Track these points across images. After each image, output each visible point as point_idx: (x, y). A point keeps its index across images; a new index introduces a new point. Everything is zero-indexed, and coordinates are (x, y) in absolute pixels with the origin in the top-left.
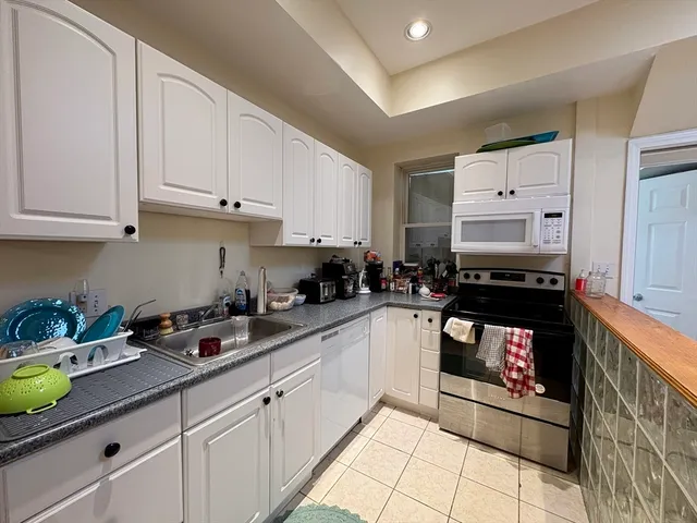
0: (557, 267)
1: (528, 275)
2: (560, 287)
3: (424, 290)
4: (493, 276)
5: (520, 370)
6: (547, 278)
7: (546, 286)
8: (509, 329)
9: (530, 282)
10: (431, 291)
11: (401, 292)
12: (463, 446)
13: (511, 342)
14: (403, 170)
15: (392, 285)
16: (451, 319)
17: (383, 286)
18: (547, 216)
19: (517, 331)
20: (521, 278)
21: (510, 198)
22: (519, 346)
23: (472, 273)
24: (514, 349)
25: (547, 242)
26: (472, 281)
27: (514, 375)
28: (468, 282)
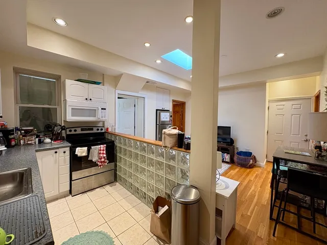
0: (100, 124)
1: (94, 128)
2: (103, 131)
4: (82, 130)
5: (104, 157)
6: (100, 128)
7: (99, 131)
8: (99, 146)
9: (95, 131)
11: (31, 144)
13: (100, 150)
15: (22, 142)
16: (77, 149)
17: (13, 143)
18: (102, 109)
19: (102, 146)
20: (92, 129)
21: (89, 102)
22: (103, 150)
23: (73, 129)
24: (102, 152)
25: (102, 117)
26: (73, 132)
27: (103, 160)
28: (71, 133)
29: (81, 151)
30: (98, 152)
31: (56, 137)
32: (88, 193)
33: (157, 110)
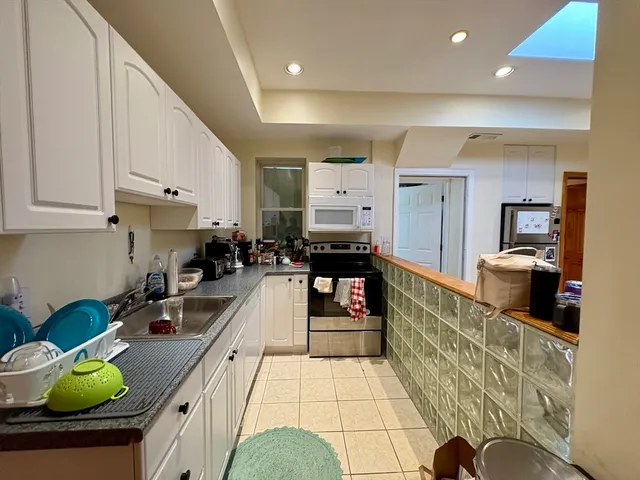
0: (364, 239)
1: (352, 245)
2: (368, 251)
3: (286, 260)
4: (333, 247)
5: (360, 302)
6: (361, 246)
7: (361, 251)
8: (352, 279)
9: (353, 250)
10: (291, 260)
11: (267, 264)
12: (327, 363)
13: (354, 287)
14: (260, 163)
15: (260, 259)
16: (317, 278)
17: (252, 260)
18: (364, 209)
19: (357, 279)
20: (348, 247)
21: (343, 196)
22: (359, 288)
23: (319, 246)
24: (356, 291)
25: (364, 225)
26: (319, 251)
27: (357, 307)
28: (317, 252)
29: (323, 284)
30: (350, 290)
31: (297, 257)
32: (334, 361)
33: (504, 206)
